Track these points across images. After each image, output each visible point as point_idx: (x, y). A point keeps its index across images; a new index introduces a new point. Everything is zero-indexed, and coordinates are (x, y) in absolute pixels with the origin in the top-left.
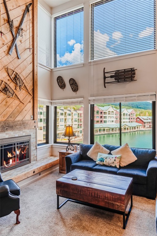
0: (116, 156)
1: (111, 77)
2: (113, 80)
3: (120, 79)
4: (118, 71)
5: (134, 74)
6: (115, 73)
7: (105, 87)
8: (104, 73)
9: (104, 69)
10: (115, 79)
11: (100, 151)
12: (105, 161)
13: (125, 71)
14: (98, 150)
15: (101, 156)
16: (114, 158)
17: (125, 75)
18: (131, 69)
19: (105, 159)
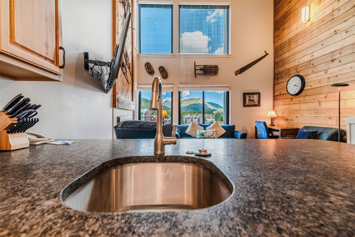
0: (212, 130)
1: (201, 70)
2: (202, 72)
3: (207, 72)
4: (206, 66)
5: (218, 70)
6: (204, 67)
7: (196, 77)
8: (195, 66)
9: (195, 62)
10: (204, 72)
11: (197, 128)
12: (205, 135)
13: (211, 67)
14: (195, 128)
15: (200, 131)
16: (212, 132)
17: (211, 70)
18: (216, 66)
19: (204, 133)
